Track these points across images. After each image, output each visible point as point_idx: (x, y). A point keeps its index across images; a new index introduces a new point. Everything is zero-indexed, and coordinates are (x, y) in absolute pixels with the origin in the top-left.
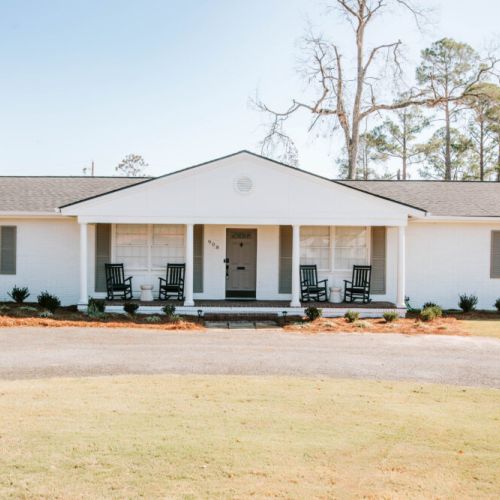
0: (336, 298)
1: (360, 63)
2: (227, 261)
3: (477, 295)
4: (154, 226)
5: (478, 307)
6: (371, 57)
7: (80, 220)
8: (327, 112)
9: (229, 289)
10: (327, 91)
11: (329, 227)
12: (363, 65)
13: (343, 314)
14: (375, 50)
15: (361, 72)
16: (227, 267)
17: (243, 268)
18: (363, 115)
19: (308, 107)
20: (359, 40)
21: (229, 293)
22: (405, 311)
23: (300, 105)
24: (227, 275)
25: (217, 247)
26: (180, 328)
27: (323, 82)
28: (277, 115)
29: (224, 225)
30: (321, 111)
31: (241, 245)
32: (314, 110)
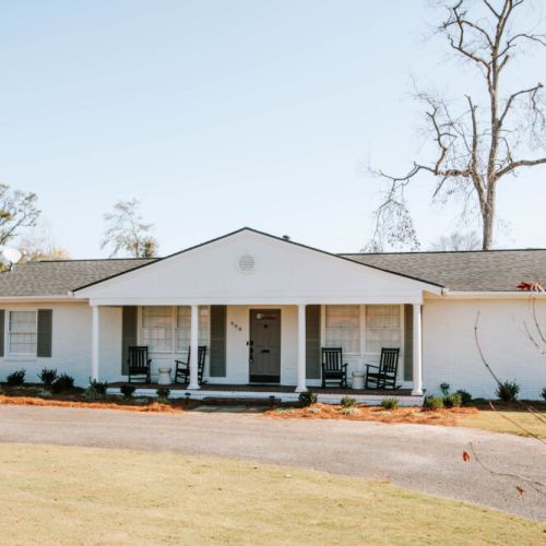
0: (358, 384)
1: (494, 114)
2: (251, 343)
3: (517, 383)
4: (179, 307)
5: (520, 396)
6: (508, 107)
7: (91, 303)
8: (456, 173)
9: (253, 373)
10: (445, 150)
11: (358, 306)
12: (499, 116)
13: (339, 401)
14: (513, 97)
15: (497, 125)
16: (251, 350)
17: (267, 351)
18: (499, 175)
19: (429, 169)
20: (492, 87)
21: (252, 378)
22: (422, 399)
23: (420, 167)
24: (251, 358)
25: (240, 329)
26: (153, 410)
27: (439, 139)
28: (395, 180)
29: (247, 306)
30: (447, 172)
31: (266, 326)
32: (436, 172)
